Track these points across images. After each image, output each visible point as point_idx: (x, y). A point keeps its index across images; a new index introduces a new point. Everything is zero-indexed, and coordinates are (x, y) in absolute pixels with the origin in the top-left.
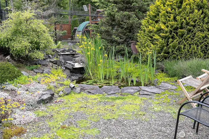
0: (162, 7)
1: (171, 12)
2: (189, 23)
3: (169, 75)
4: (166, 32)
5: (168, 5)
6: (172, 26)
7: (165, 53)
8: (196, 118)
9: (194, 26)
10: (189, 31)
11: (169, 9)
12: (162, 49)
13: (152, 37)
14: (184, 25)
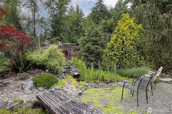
0: (115, 44)
1: (120, 46)
2: (129, 51)
3: (123, 76)
4: (119, 56)
5: (118, 43)
6: (121, 53)
7: (119, 65)
8: (132, 89)
9: (131, 53)
10: (129, 55)
11: (119, 45)
12: (118, 64)
13: (111, 58)
14: (126, 52)
